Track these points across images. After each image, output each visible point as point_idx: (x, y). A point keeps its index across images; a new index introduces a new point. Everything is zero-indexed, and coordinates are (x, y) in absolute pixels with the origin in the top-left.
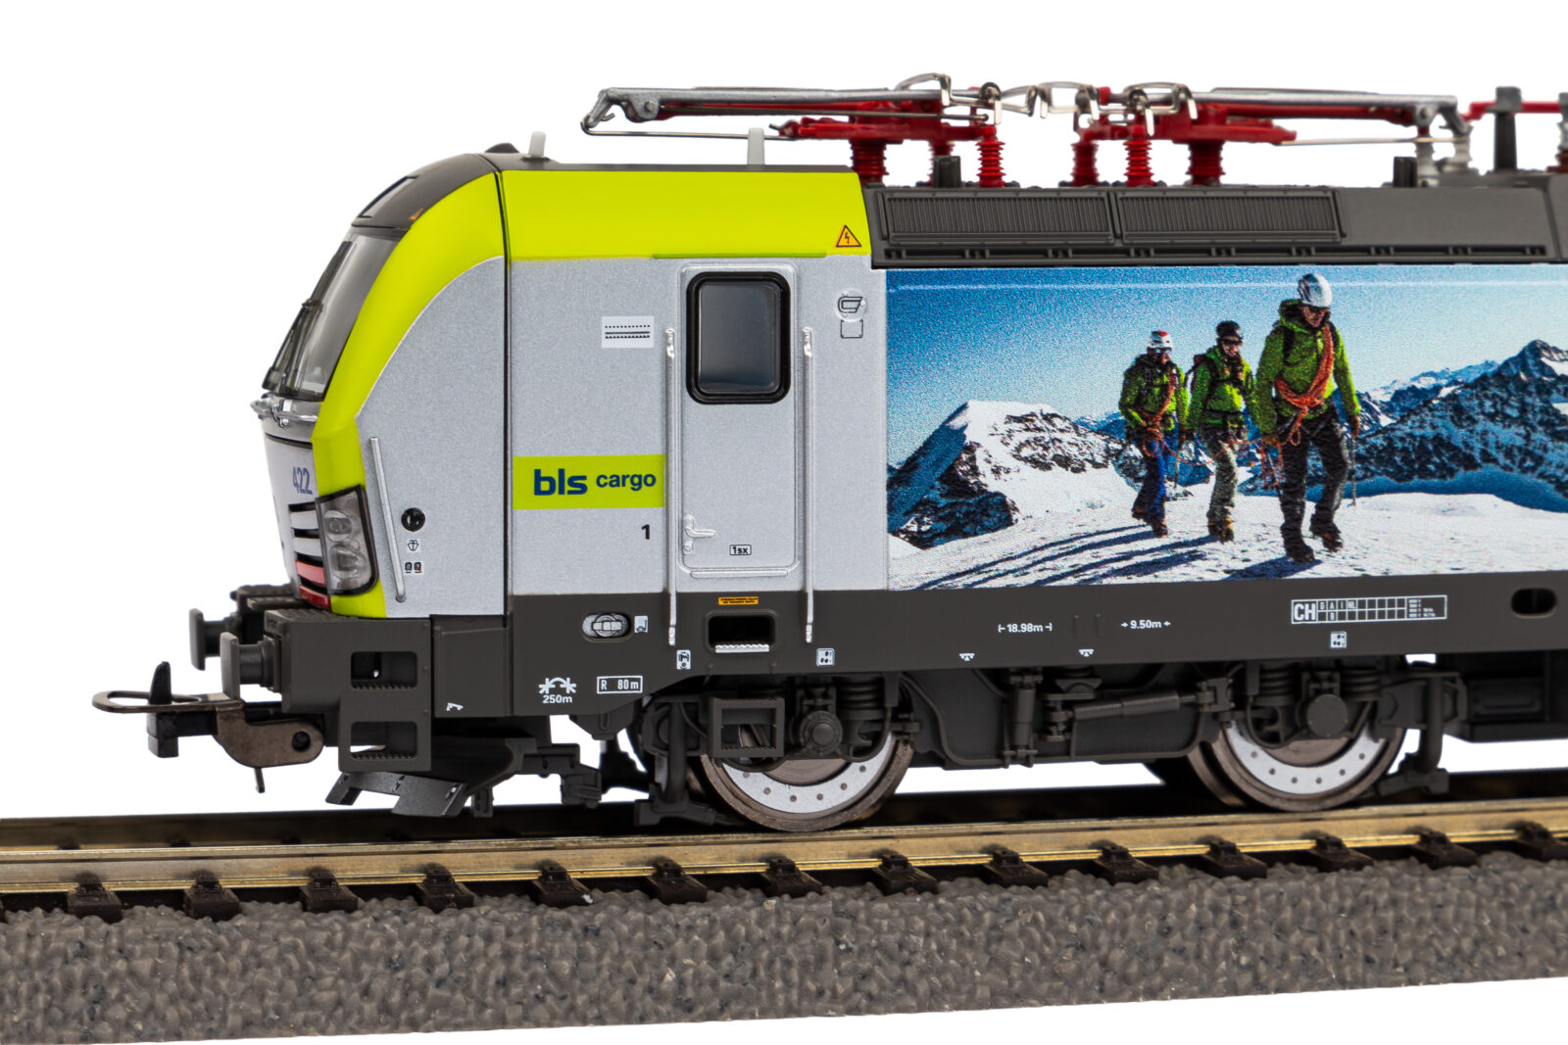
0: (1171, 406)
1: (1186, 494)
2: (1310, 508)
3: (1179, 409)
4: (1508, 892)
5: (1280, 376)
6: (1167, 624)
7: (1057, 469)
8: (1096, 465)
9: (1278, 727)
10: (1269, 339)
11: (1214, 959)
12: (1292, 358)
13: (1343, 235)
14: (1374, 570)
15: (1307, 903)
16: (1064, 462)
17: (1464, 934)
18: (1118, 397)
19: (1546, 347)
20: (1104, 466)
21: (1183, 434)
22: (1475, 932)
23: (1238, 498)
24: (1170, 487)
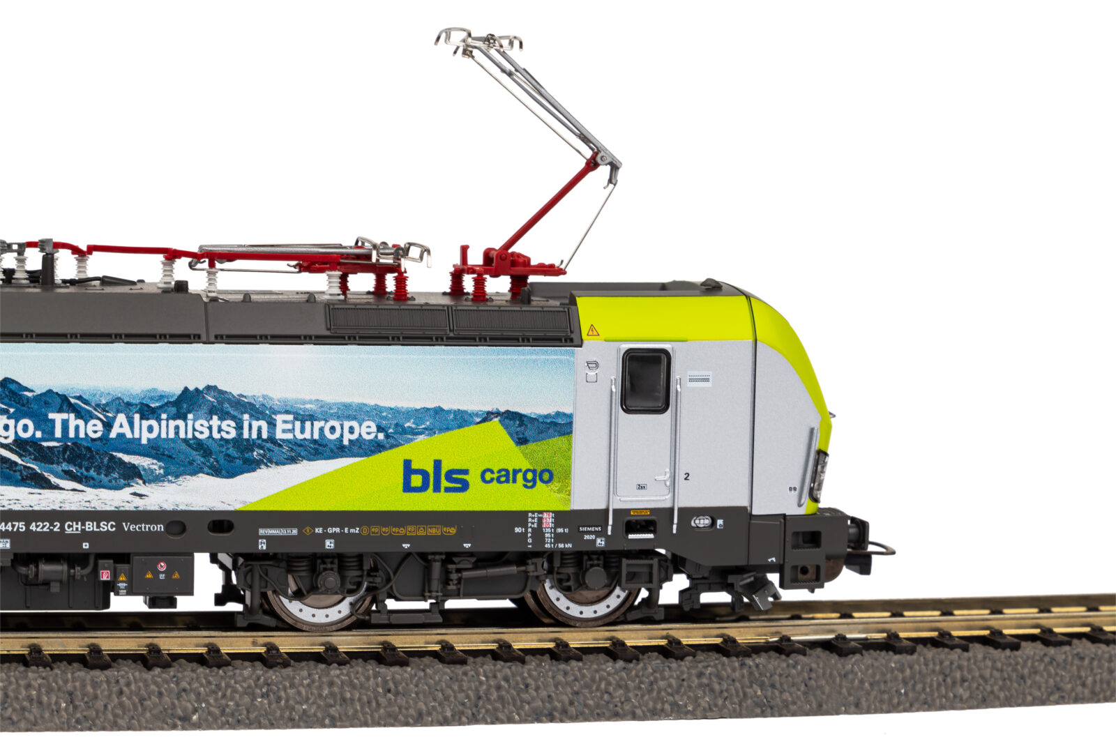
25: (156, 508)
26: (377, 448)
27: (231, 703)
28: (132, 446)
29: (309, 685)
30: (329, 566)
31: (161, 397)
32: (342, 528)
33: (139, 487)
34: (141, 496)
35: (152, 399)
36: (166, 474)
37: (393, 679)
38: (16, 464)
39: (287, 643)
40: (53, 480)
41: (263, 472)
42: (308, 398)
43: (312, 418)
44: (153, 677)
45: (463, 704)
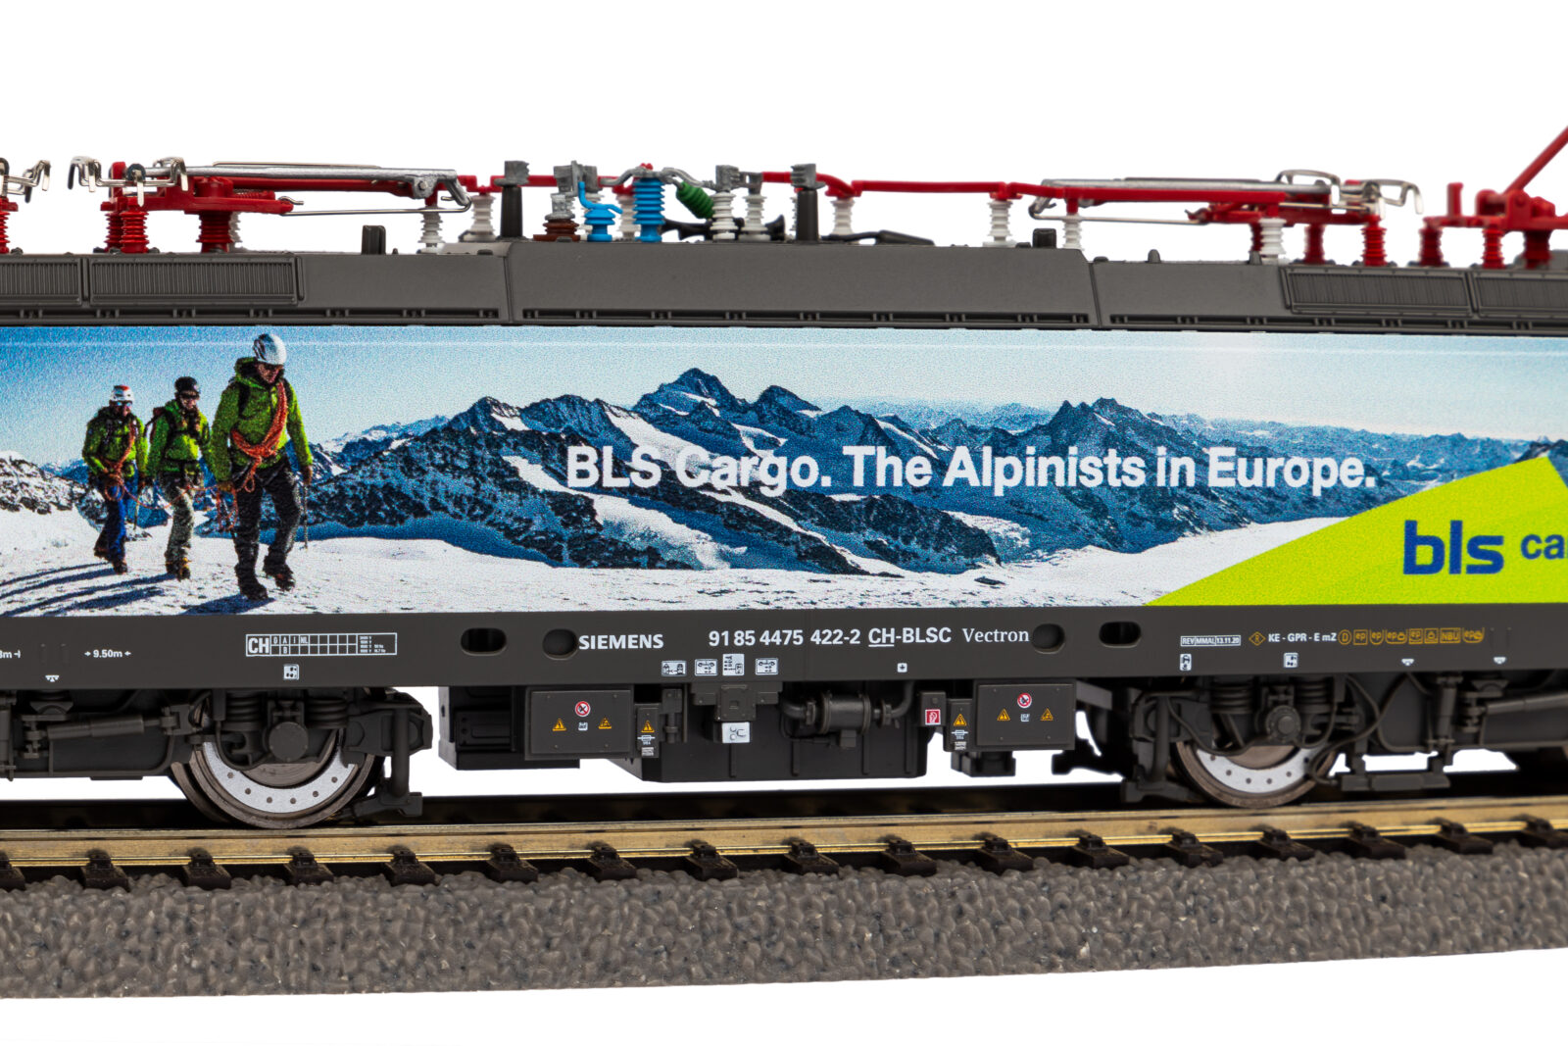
0: (131, 455)
1: (145, 535)
2: (263, 550)
3: (138, 458)
4: (458, 910)
5: (235, 428)
6: (128, 653)
7: (24, 510)
8: (61, 508)
9: (246, 750)
10: (225, 394)
11: (168, 962)
12: (247, 412)
13: (300, 298)
14: (325, 608)
15: (260, 913)
16: (31, 504)
17: (410, 948)
18: (82, 445)
19: (497, 404)
20: (68, 508)
21: (142, 480)
22: (420, 946)
23: (194, 540)
24: (130, 529)
25: (1017, 604)
26: (1365, 501)
27: (1139, 926)
28: (979, 500)
29: (1258, 893)
30: (1282, 697)
31: (1026, 418)
32: (1310, 634)
33: (991, 569)
34: (993, 583)
35: (1011, 421)
36: (1034, 547)
37: (1388, 879)
38: (788, 531)
39: (1207, 828)
40: (851, 558)
41: (1188, 543)
42: (1258, 419)
43: (1265, 452)
44: (1010, 885)
45: (1498, 917)
